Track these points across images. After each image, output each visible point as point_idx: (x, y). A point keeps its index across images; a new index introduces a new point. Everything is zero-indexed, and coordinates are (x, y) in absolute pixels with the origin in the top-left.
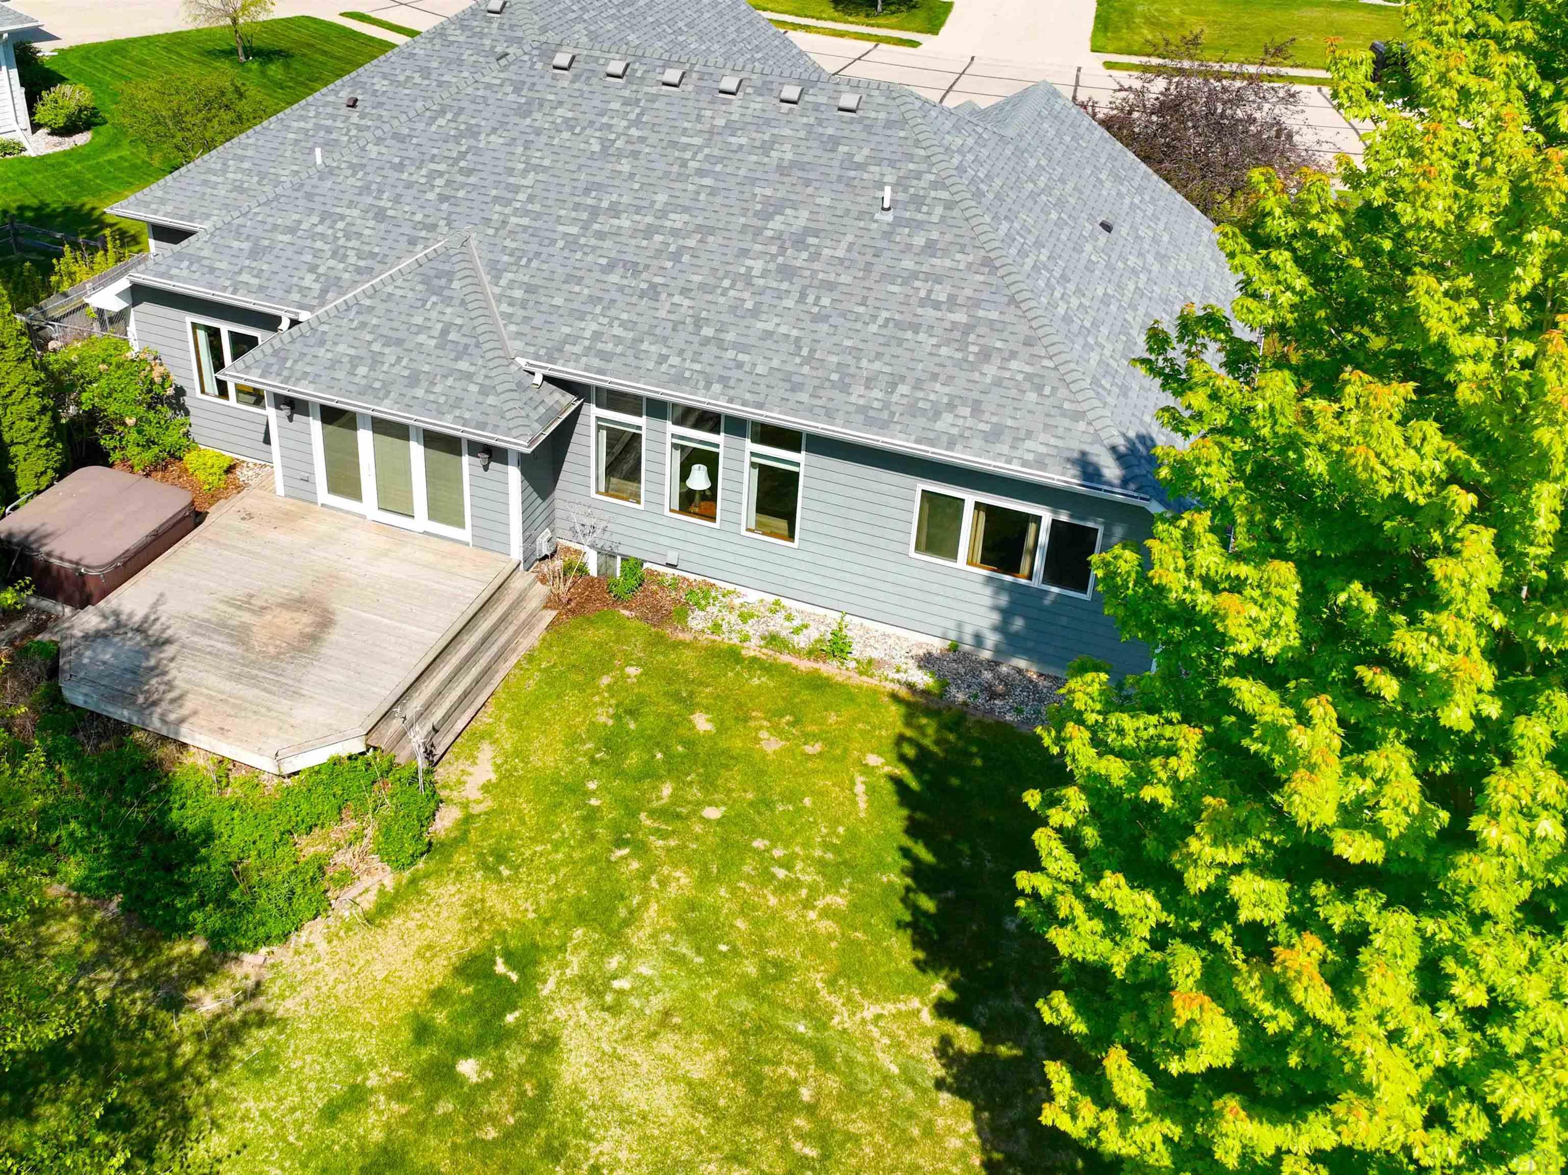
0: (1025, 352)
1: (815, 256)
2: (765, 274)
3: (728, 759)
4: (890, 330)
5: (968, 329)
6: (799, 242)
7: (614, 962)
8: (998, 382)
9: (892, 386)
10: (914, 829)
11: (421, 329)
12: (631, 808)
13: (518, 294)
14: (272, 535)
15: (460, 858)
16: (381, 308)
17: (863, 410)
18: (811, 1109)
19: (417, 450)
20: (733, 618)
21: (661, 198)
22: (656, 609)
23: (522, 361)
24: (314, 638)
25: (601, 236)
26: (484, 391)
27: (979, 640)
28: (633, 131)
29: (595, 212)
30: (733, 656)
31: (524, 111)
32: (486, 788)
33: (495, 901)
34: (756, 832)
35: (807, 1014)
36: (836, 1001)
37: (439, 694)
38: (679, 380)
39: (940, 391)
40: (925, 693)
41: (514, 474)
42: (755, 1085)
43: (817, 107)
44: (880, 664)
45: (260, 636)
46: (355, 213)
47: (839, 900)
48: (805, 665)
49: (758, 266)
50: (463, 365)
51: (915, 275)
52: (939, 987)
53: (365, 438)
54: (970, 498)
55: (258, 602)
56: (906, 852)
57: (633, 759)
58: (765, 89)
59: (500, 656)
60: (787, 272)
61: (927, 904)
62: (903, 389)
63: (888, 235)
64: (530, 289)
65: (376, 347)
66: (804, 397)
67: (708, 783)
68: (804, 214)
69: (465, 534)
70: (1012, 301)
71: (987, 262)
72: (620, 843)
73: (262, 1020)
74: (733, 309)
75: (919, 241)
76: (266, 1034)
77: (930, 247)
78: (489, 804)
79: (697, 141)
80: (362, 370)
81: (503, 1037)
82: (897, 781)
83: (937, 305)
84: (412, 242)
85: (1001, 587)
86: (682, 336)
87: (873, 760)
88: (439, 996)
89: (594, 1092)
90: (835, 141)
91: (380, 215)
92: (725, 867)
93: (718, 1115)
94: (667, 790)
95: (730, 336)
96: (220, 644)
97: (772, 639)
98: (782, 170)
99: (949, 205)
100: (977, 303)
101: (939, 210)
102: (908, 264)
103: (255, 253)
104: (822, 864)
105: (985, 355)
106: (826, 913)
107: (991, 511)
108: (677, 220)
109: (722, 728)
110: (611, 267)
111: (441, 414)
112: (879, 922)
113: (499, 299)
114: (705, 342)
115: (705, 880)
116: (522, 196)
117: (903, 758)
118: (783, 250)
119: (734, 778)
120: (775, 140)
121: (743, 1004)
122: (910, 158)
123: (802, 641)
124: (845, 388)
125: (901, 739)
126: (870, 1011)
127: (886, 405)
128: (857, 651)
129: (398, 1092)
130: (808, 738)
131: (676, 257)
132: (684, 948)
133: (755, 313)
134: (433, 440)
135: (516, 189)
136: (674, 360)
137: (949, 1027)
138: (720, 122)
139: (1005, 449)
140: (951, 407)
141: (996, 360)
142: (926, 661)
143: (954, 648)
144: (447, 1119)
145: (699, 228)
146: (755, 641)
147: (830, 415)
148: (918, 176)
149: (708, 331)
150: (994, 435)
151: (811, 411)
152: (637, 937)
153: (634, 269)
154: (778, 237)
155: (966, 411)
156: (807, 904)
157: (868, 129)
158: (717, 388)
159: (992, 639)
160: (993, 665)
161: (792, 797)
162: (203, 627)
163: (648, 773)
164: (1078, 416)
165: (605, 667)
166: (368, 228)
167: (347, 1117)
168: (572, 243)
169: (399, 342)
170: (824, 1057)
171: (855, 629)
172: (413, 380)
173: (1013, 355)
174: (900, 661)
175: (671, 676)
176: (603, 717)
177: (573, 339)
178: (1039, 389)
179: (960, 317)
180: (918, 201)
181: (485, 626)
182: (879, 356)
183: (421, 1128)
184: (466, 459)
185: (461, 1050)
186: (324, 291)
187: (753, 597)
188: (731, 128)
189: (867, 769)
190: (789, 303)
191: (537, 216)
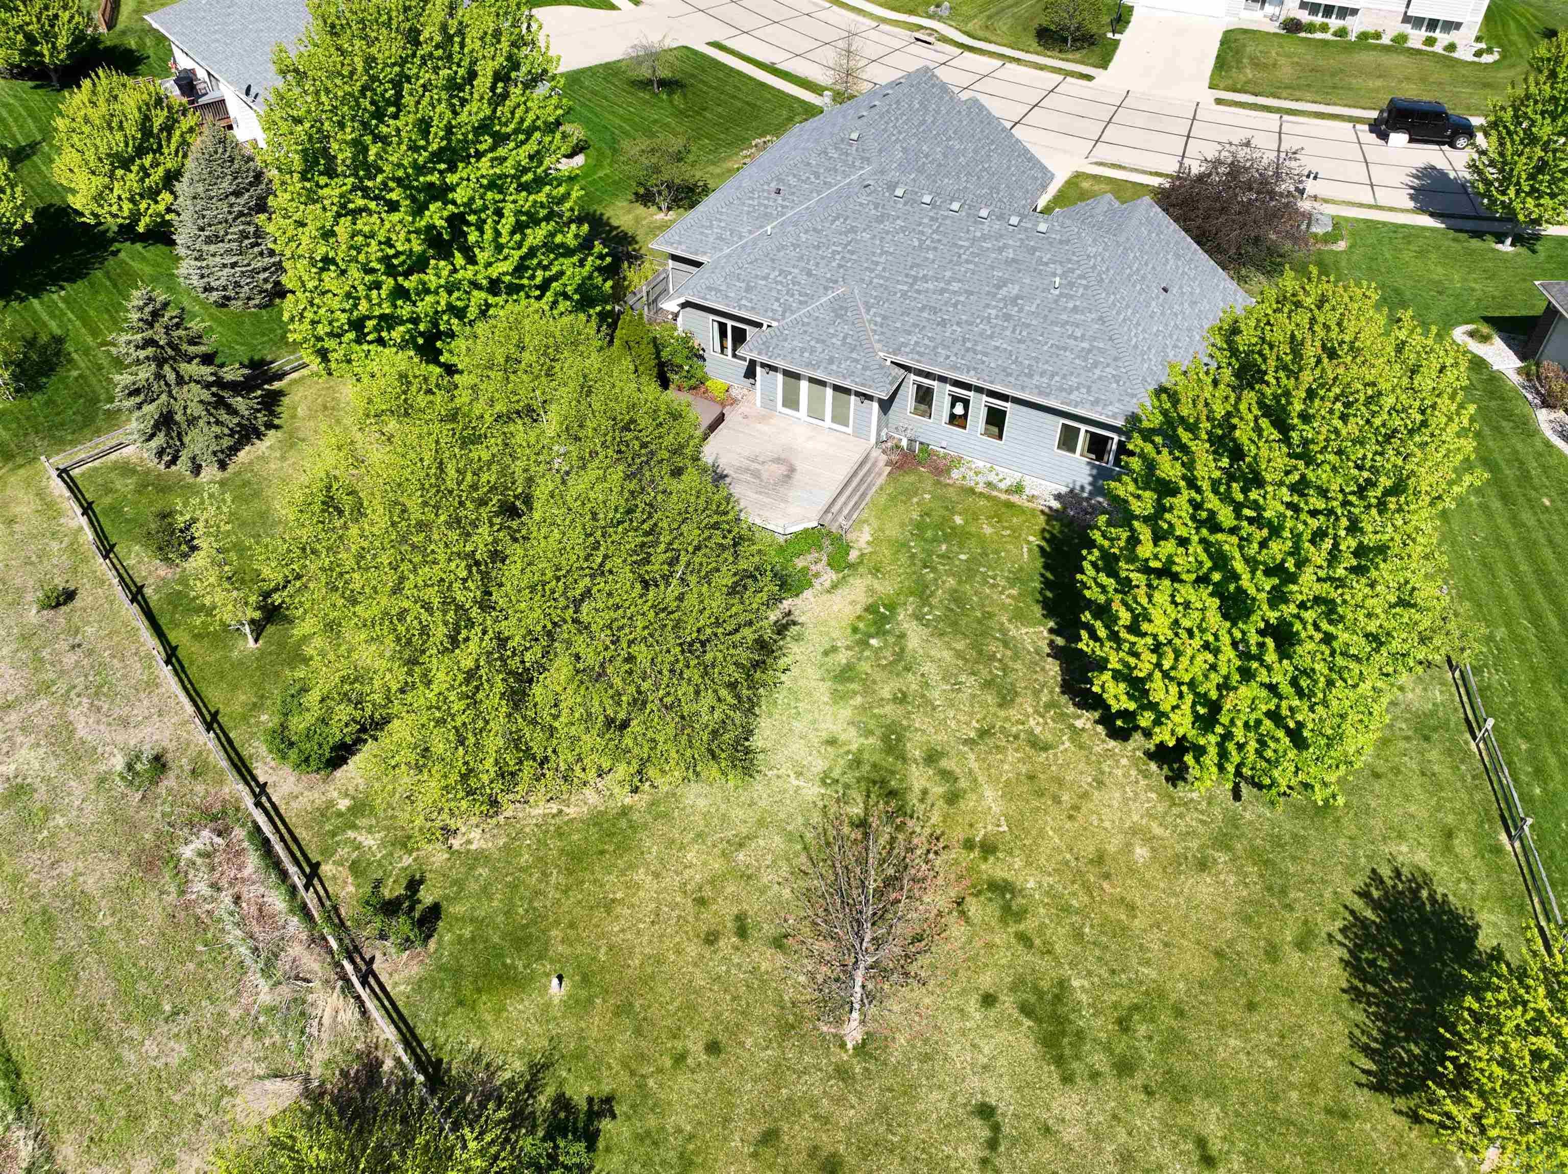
0: (1113, 364)
1: (1021, 310)
2: (997, 317)
3: (968, 536)
4: (1054, 350)
5: (1089, 351)
6: (1014, 300)
7: (926, 609)
8: (1100, 378)
9: (1052, 376)
10: (1046, 566)
11: (834, 335)
12: (930, 554)
13: (879, 319)
14: (759, 426)
15: (861, 570)
16: (813, 324)
17: (1037, 387)
18: (1000, 661)
19: (829, 391)
20: (972, 473)
21: (948, 274)
22: (936, 468)
23: (881, 354)
24: (788, 477)
25: (919, 292)
26: (865, 368)
27: (1082, 488)
28: (935, 236)
29: (915, 278)
30: (972, 491)
31: (880, 220)
32: (868, 543)
33: (876, 585)
34: (981, 565)
35: (1000, 630)
36: (1011, 627)
37: (845, 503)
38: (954, 368)
39: (1073, 381)
40: (1057, 511)
41: (875, 406)
42: (980, 652)
43: (1026, 229)
44: (1037, 497)
45: (765, 476)
46: (796, 271)
47: (1014, 592)
48: (1004, 497)
49: (993, 312)
50: (854, 355)
51: (1067, 322)
52: (1051, 624)
53: (804, 385)
54: (1083, 428)
55: (761, 459)
56: (1042, 575)
57: (929, 534)
58: (1000, 217)
59: (869, 487)
60: (1008, 317)
61: (1049, 594)
62: (1057, 378)
63: (1056, 301)
64: (885, 318)
65: (813, 343)
66: (1012, 380)
67: (961, 545)
68: (1017, 287)
69: (849, 430)
70: (1111, 339)
71: (1101, 318)
72: (926, 567)
73: (795, 623)
74: (981, 334)
75: (1071, 305)
76: (797, 628)
77: (1075, 309)
78: (870, 549)
79: (966, 244)
80: (806, 354)
81: (885, 633)
82: (1041, 548)
83: (1076, 339)
84: (826, 289)
85: (1093, 466)
86: (958, 346)
87: (1031, 538)
88: (859, 618)
89: (921, 651)
90: (1034, 249)
91: (809, 274)
92: (968, 577)
93: (966, 661)
94: (944, 547)
95: (979, 348)
96: (748, 477)
97: (989, 484)
98: (1009, 262)
99: (1086, 288)
100: (1095, 339)
101: (1081, 290)
102: (1064, 317)
103: (748, 289)
104: (1008, 578)
105: (1096, 364)
106: (1008, 596)
107: (1093, 434)
108: (955, 286)
109: (967, 522)
110: (922, 309)
111: (844, 378)
112: (1029, 600)
113: (870, 322)
114: (968, 350)
115: (960, 582)
116: (880, 268)
117: (1044, 538)
118: (1006, 306)
119: (972, 543)
120: (1005, 246)
121: (975, 625)
122: (1069, 261)
123: (1002, 486)
124: (1030, 376)
125: (1044, 530)
126: (1024, 631)
127: (1049, 385)
128: (1028, 491)
129: (848, 648)
130: (1005, 528)
131: (955, 305)
132: (953, 606)
133: (991, 337)
134: (836, 388)
135: (877, 263)
136: (953, 358)
137: (1053, 637)
138: (978, 234)
139: (1099, 409)
140: (1078, 389)
141: (1100, 367)
142: (1058, 497)
143: (1072, 491)
144: (868, 658)
145: (966, 291)
146: (981, 485)
147: (1023, 388)
148: (1072, 271)
149: (968, 345)
150: (1097, 402)
151: (1015, 386)
152: (934, 601)
153: (934, 311)
154: (1004, 299)
155: (1084, 390)
156: (1001, 593)
157: (1051, 244)
158: (972, 373)
159: (1088, 488)
160: (1088, 499)
161: (997, 552)
162: (739, 469)
163: (935, 539)
164: (1133, 396)
165: (916, 494)
166: (803, 279)
167: (832, 655)
168: (904, 294)
169: (823, 342)
170: (1006, 644)
171: (1028, 482)
172: (831, 361)
173: (1108, 365)
174: (1047, 497)
175: (943, 498)
176: (915, 516)
177: (905, 345)
178: (1118, 382)
179: (1085, 345)
180: (1071, 285)
181: (861, 474)
182: (1047, 362)
183: (859, 659)
184: (853, 397)
185: (871, 636)
186: (784, 312)
187: (980, 464)
188: (984, 238)
189: (1029, 542)
190: (1008, 333)
191: (887, 279)
